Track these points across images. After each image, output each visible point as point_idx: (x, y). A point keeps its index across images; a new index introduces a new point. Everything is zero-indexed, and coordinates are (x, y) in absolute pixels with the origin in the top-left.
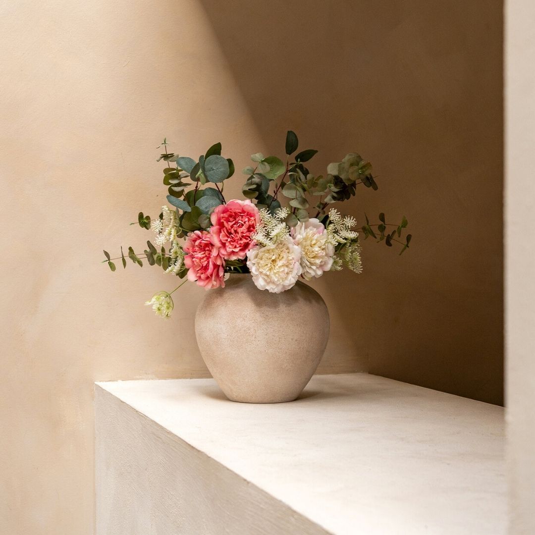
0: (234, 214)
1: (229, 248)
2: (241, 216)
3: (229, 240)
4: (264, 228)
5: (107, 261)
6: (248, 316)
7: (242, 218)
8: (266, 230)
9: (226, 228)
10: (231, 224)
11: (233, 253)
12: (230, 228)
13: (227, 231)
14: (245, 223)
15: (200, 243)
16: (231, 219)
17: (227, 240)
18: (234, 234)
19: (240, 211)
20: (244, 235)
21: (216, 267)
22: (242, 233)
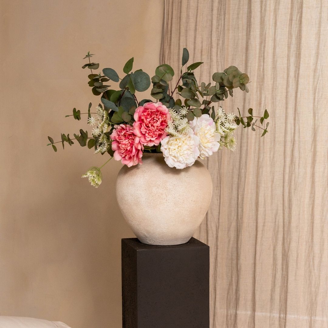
0: (150, 113)
1: (148, 138)
2: (156, 114)
3: (147, 132)
4: (172, 123)
5: (51, 144)
6: (161, 185)
7: (156, 116)
8: (174, 124)
9: (145, 123)
10: (148, 120)
11: (151, 141)
12: (148, 123)
13: (146, 125)
14: (159, 119)
15: (125, 133)
16: (149, 117)
17: (146, 132)
18: (151, 127)
19: (155, 111)
20: (159, 128)
21: (138, 151)
22: (157, 127)
